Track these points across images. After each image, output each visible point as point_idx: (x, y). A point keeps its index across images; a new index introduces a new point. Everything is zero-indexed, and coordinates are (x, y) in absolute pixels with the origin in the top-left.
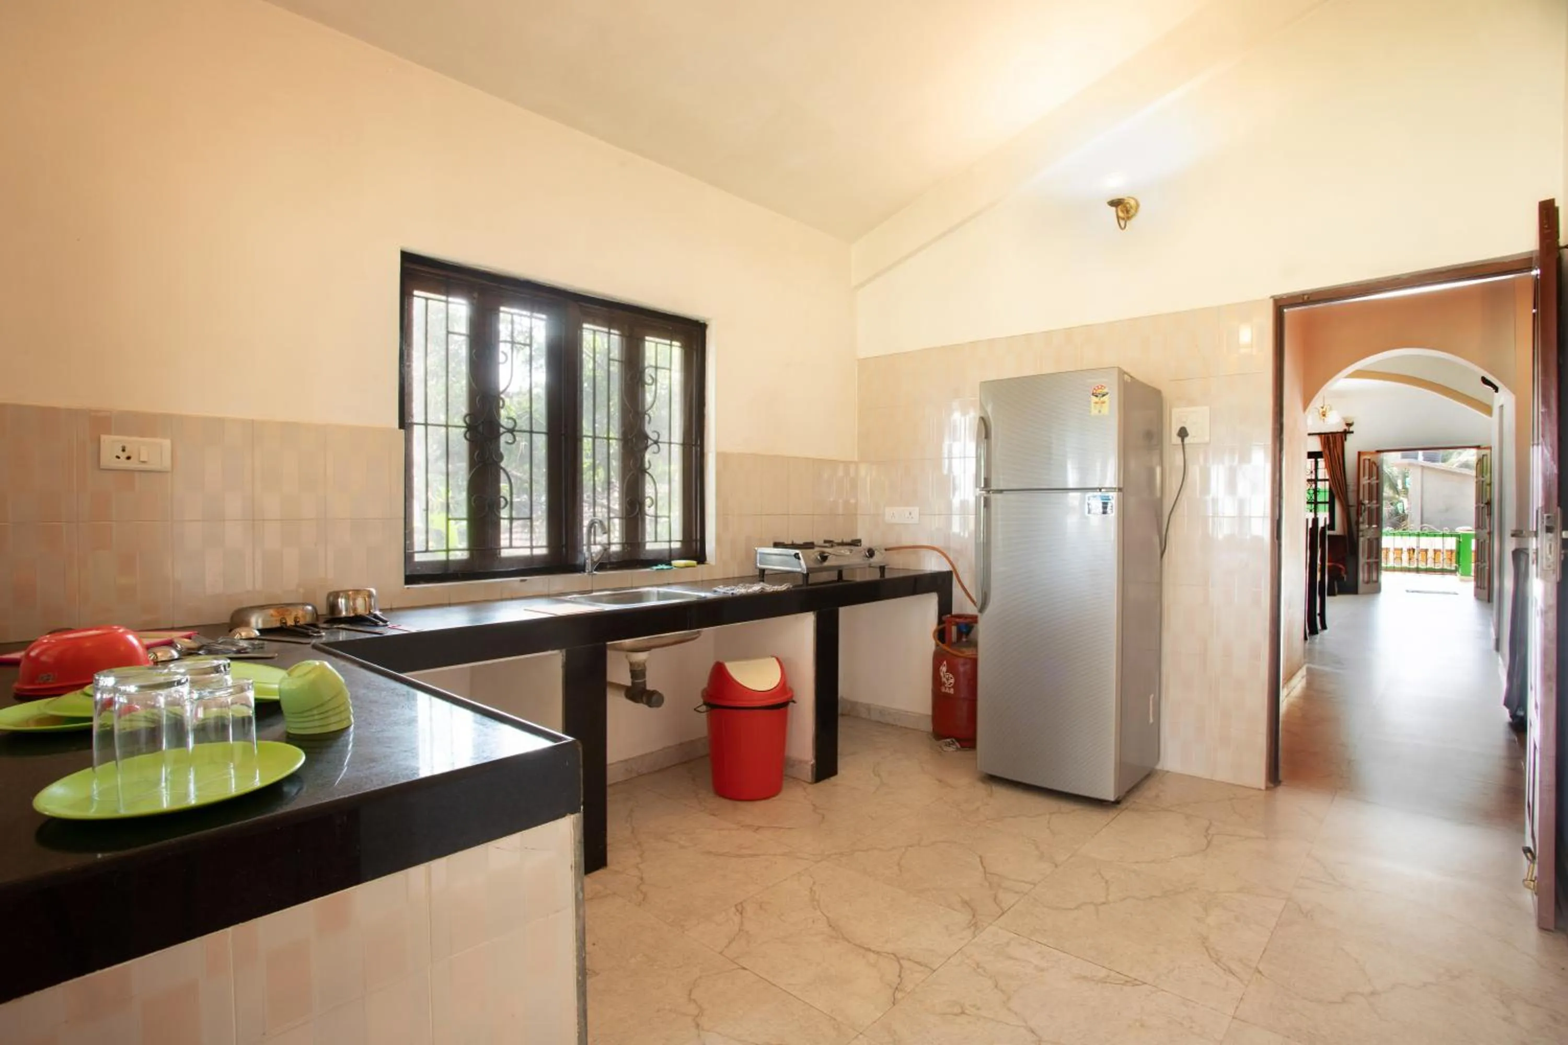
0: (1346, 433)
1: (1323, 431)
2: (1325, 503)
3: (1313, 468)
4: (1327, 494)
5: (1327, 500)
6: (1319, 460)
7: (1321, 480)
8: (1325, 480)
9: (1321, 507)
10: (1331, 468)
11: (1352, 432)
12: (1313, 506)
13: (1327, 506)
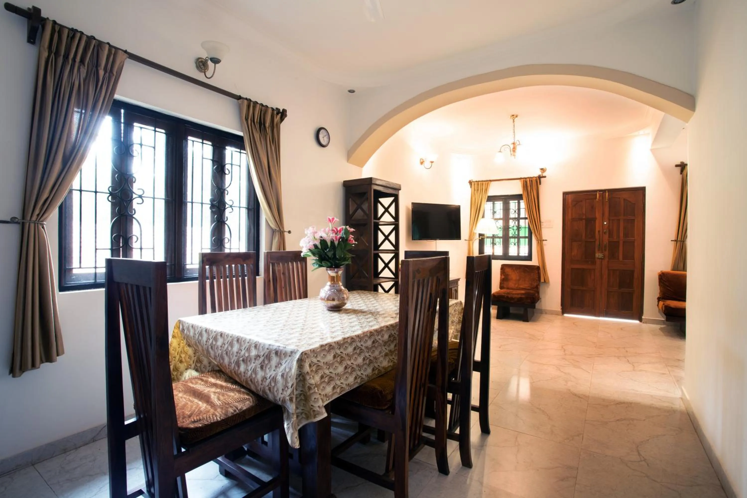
0: (540, 177)
1: (523, 177)
2: (525, 237)
3: (517, 208)
4: (527, 230)
5: (527, 235)
6: (521, 201)
7: (522, 218)
8: (526, 218)
9: (522, 240)
10: (529, 209)
11: (545, 177)
12: (516, 240)
13: (527, 240)
